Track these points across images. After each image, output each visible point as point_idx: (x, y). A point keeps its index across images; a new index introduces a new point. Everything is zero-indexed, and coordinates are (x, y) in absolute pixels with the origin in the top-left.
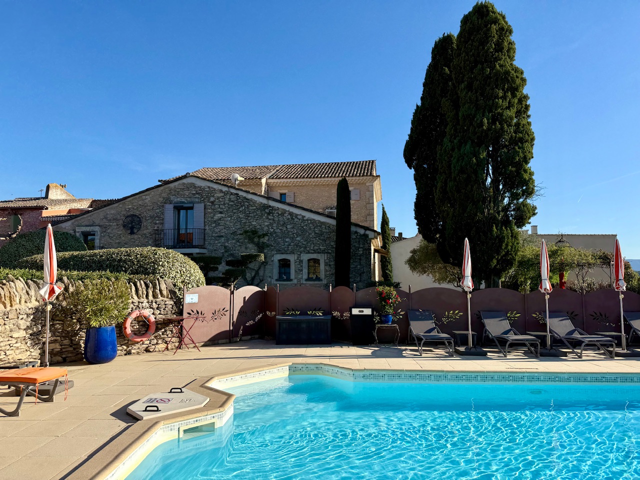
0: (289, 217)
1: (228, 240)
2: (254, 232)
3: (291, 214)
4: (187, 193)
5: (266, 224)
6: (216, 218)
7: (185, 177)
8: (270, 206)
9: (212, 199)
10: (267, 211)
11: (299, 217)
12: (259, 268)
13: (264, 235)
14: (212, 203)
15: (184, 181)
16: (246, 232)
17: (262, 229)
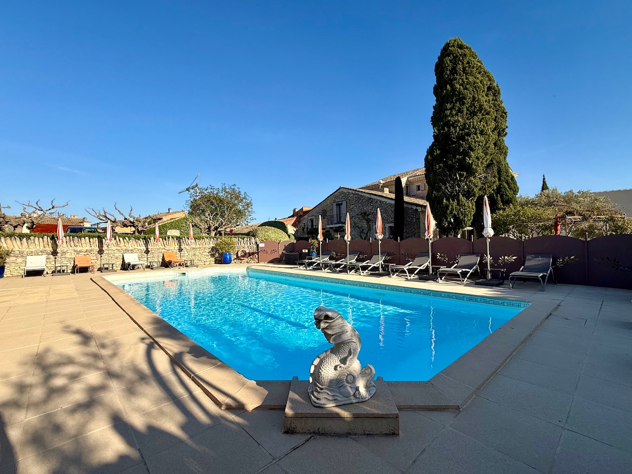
0: (380, 203)
1: (355, 218)
2: (365, 213)
3: (380, 201)
4: (341, 196)
5: (370, 208)
6: (351, 207)
7: (339, 189)
8: (371, 198)
9: (349, 198)
10: (370, 201)
11: (384, 203)
12: (367, 232)
13: (369, 214)
14: (349, 200)
15: (340, 191)
16: (362, 213)
17: (368, 211)
